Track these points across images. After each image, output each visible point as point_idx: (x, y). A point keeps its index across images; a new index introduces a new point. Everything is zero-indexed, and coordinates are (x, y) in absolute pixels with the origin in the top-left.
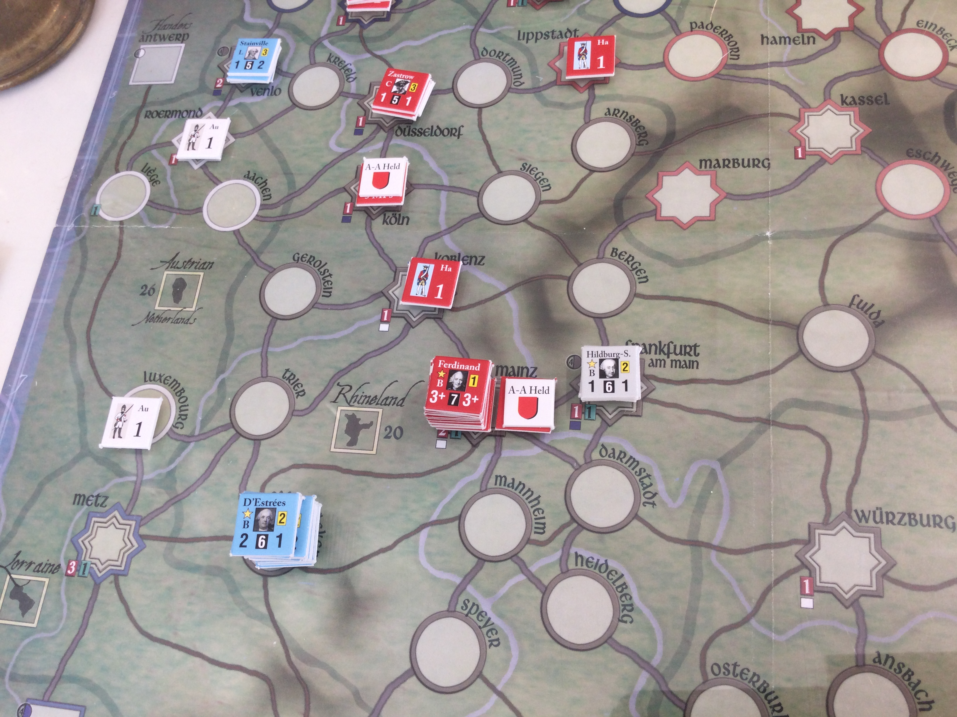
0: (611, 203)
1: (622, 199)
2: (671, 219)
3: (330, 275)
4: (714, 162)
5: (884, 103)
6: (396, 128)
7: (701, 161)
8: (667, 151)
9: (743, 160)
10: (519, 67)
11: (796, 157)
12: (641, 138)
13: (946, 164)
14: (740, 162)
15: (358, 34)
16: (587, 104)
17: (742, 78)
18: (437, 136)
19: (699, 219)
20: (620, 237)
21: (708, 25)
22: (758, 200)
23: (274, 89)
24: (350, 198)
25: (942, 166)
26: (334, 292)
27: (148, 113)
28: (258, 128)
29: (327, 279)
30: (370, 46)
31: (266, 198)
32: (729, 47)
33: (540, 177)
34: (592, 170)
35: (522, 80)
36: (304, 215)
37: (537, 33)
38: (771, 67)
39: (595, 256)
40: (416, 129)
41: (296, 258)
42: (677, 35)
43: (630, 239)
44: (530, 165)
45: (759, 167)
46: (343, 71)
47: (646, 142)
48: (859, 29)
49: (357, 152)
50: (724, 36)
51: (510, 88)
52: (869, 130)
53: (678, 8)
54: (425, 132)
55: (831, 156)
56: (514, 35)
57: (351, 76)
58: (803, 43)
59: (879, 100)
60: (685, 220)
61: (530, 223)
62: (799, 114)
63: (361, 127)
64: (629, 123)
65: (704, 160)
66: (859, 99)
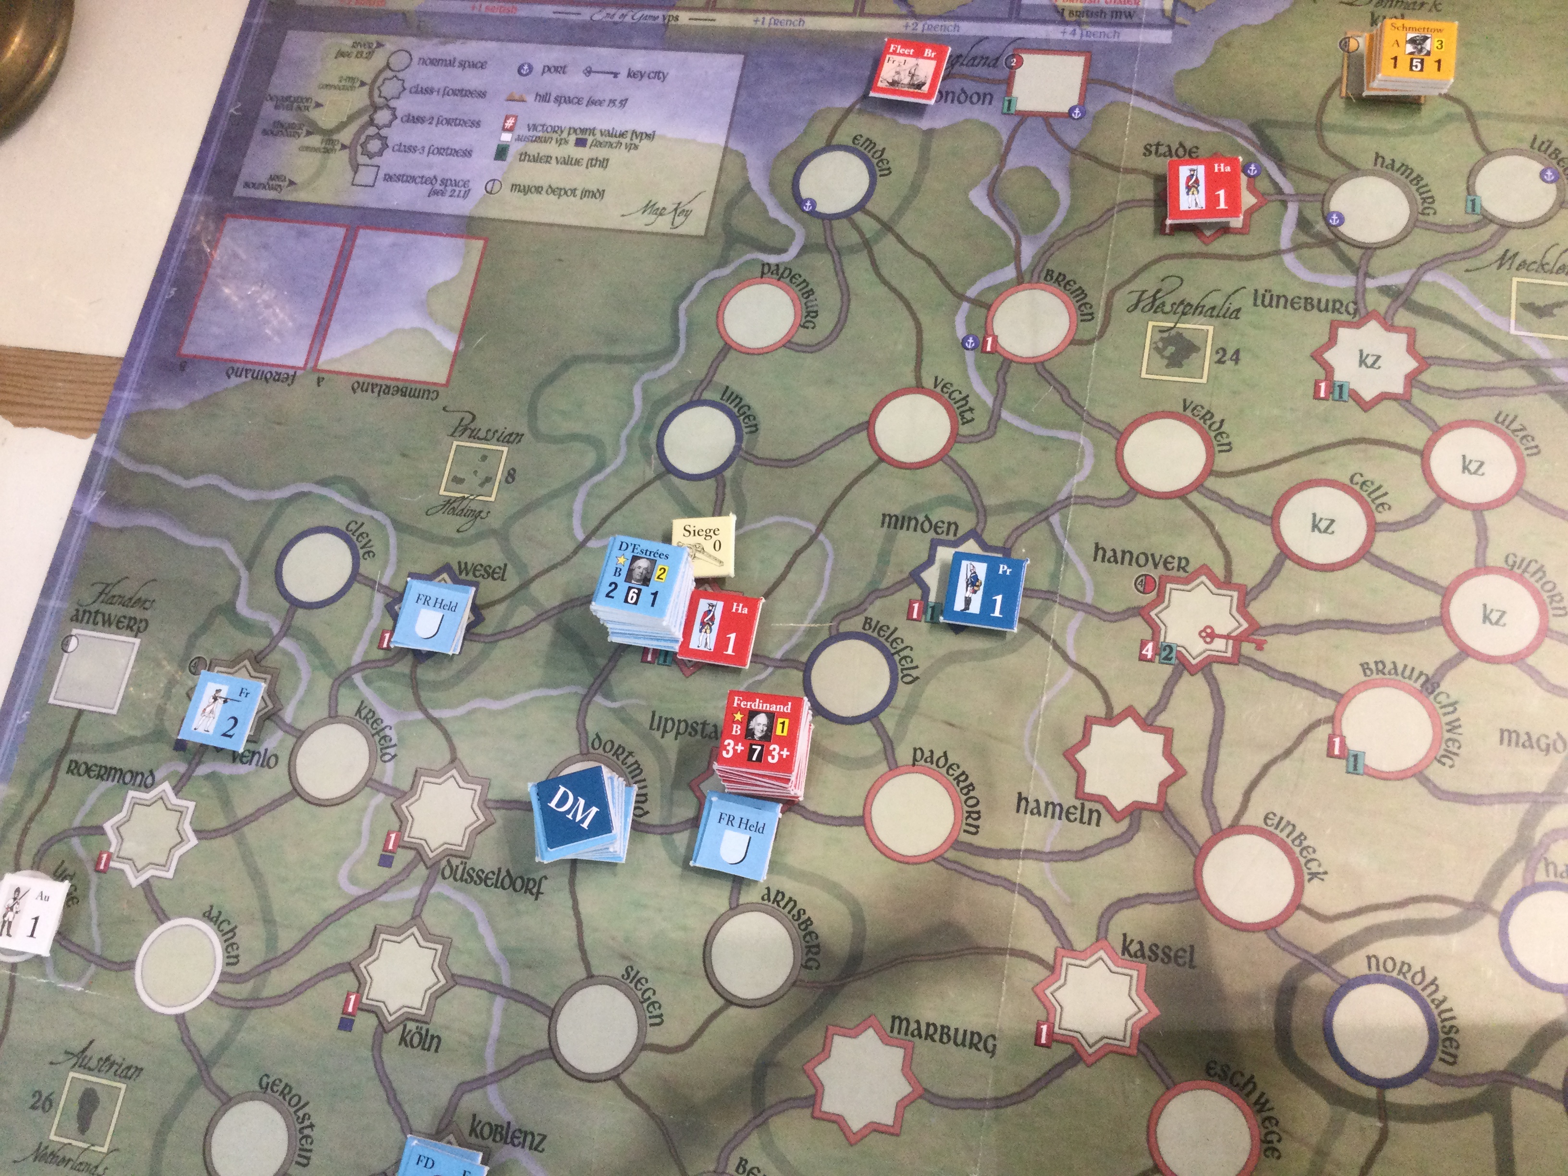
0: (750, 1070)
1: (767, 1065)
2: (833, 1118)
3: (311, 1126)
4: (913, 1026)
5: (1187, 966)
6: (444, 863)
7: (894, 1018)
8: (846, 989)
9: (957, 1030)
10: (644, 780)
11: (1037, 1043)
12: (811, 955)
13: (1263, 1100)
14: (952, 1033)
15: (407, 671)
17: (976, 871)
18: (504, 888)
19: (875, 1128)
20: (754, 1140)
21: (939, 759)
22: (967, 1111)
23: (268, 754)
24: (357, 984)
25: (1256, 1103)
26: (315, 1159)
27: (73, 765)
28: (234, 827)
29: (307, 1132)
30: (424, 695)
31: (230, 960)
32: (966, 809)
33: (649, 998)
34: (730, 1001)
35: (645, 807)
36: (283, 1004)
37: (679, 722)
38: (1023, 859)
39: (712, 1168)
40: (474, 871)
41: (264, 1084)
42: (891, 770)
43: (768, 1147)
44: (638, 972)
45: (978, 1050)
46: (377, 738)
47: (815, 964)
48: (1170, 811)
49: (381, 899)
50: (962, 785)
52: (1156, 1012)
53: (901, 716)
54: (487, 878)
55: (1090, 1051)
56: (645, 719)
57: (388, 751)
58: (1081, 821)
59: (1181, 957)
60: (856, 1124)
61: (622, 1087)
62: (1055, 960)
63: (390, 851)
64: (796, 923)
65: (899, 1018)
66: (1151, 950)
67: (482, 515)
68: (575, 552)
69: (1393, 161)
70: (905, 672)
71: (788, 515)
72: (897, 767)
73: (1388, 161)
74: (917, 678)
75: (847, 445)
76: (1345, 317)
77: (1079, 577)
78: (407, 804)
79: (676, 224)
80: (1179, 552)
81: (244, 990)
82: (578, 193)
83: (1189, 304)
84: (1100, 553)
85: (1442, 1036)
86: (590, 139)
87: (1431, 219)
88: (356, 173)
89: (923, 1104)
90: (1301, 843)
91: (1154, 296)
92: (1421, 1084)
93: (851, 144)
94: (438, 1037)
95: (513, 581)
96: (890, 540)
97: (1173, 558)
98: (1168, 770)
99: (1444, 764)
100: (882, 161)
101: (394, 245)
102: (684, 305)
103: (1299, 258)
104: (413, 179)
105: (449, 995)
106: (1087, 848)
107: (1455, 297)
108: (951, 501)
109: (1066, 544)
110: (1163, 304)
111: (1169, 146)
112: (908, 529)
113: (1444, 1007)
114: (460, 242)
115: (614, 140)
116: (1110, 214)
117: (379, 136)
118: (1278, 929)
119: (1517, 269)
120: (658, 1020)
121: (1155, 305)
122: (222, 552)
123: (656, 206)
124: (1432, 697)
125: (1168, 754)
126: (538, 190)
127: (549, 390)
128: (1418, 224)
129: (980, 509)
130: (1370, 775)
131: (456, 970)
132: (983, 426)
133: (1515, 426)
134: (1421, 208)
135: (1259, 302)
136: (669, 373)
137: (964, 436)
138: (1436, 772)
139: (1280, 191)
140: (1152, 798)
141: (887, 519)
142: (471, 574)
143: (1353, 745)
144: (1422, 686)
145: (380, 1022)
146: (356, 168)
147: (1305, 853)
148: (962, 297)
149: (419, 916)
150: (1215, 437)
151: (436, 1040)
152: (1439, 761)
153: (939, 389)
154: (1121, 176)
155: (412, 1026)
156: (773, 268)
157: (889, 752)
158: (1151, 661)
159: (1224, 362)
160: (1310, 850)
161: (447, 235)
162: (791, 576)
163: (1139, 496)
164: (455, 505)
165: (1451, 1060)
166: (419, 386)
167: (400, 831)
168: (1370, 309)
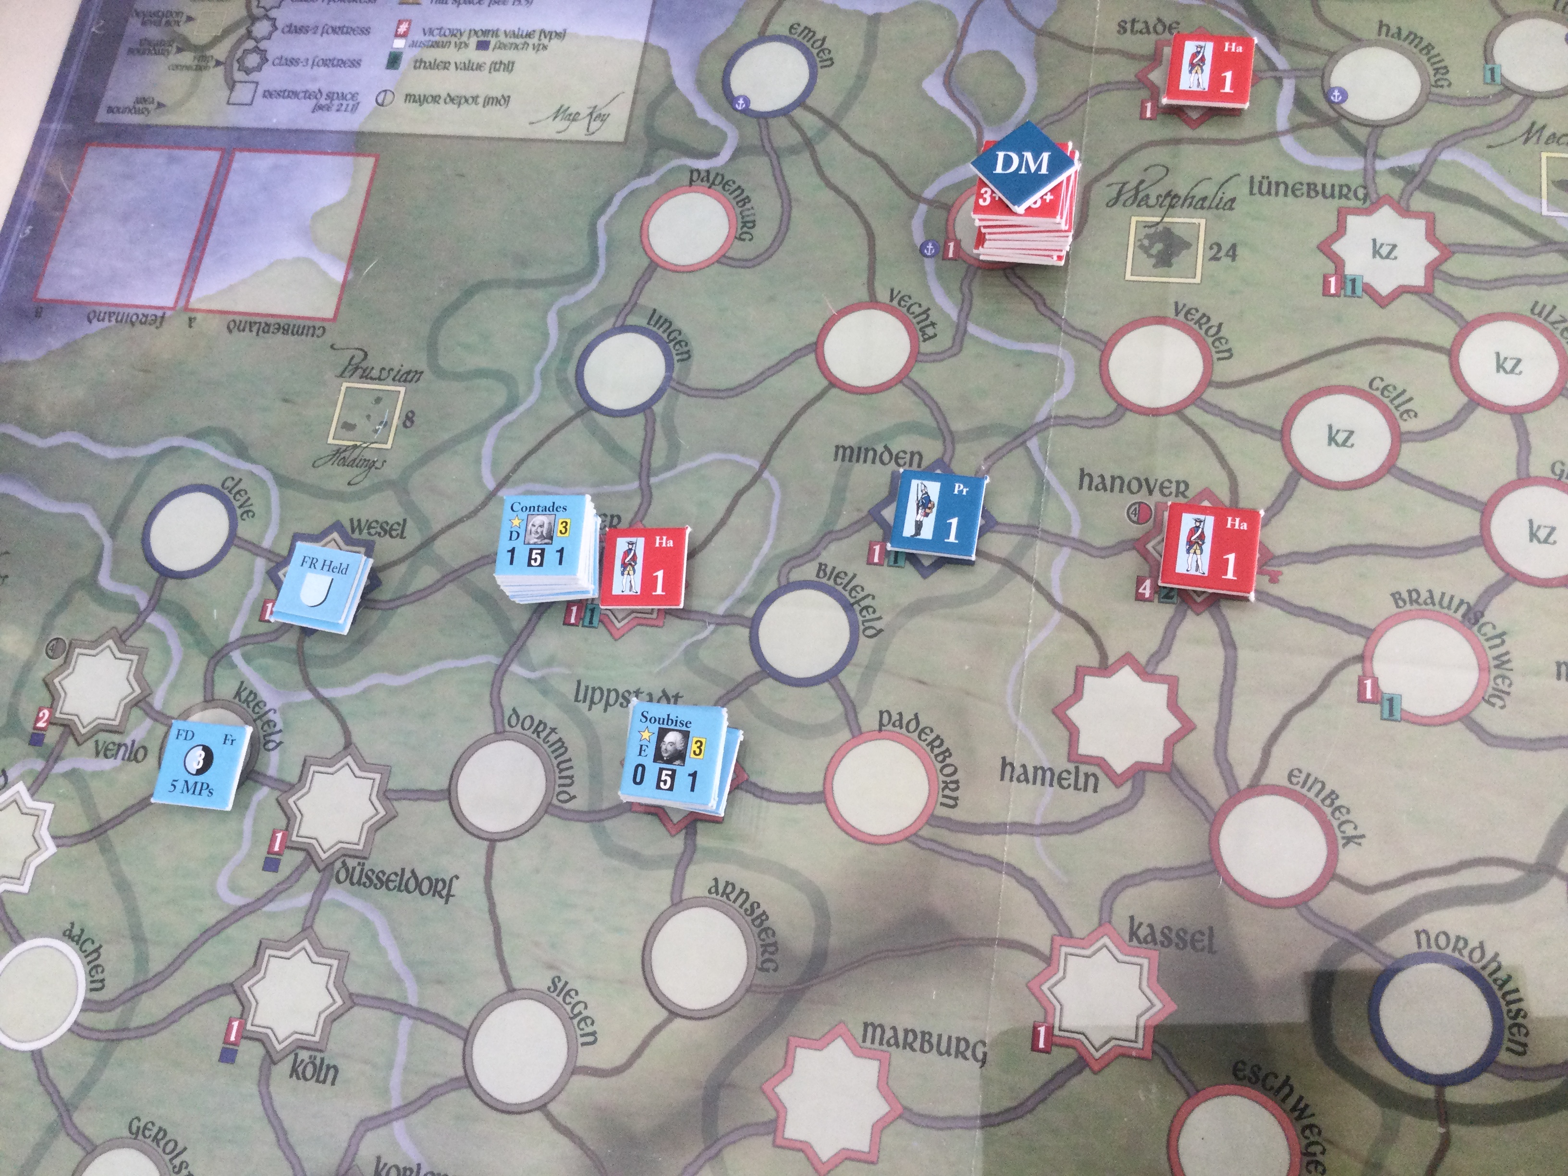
0: (700, 1093)
1: (720, 1086)
2: (799, 1145)
4: (889, 1033)
5: (1206, 950)
6: (338, 864)
7: (866, 1025)
8: (809, 993)
9: (940, 1036)
10: (570, 760)
11: (1035, 1048)
12: (767, 956)
13: (1302, 1105)
14: (934, 1040)
15: (293, 646)
16: (679, 863)
18: (409, 892)
19: (847, 1156)
21: (910, 721)
22: (958, 1132)
23: (136, 746)
24: (240, 1008)
25: (1294, 1109)
28: (99, 831)
30: (314, 673)
31: (95, 985)
32: (942, 778)
33: (580, 1013)
34: (674, 1012)
35: (572, 790)
36: (155, 1033)
37: (609, 691)
38: (1011, 833)
40: (373, 871)
41: (134, 1129)
42: (854, 737)
44: (566, 983)
45: (966, 1058)
46: (260, 723)
48: (1178, 771)
49: (266, 909)
50: (937, 751)
51: (550, 804)
52: (1173, 1007)
53: (863, 674)
54: (388, 880)
55: (1097, 1055)
56: (569, 689)
57: (273, 737)
58: (1076, 788)
59: (1198, 941)
60: (825, 1151)
61: (549, 1117)
62: (1052, 949)
63: (277, 853)
64: (749, 919)
65: (872, 1024)
66: (1162, 933)
67: (377, 465)
68: (484, 504)
69: (1399, 29)
70: (867, 624)
71: (730, 451)
72: (861, 733)
73: (1394, 30)
74: (881, 631)
75: (792, 371)
76: (1353, 203)
77: (1064, 509)
78: (294, 798)
79: (592, 129)
80: (1178, 474)
81: (107, 1020)
82: (481, 100)
83: (1176, 196)
84: (1086, 480)
85: (1508, 1022)
86: (493, 41)
87: (1445, 91)
88: (232, 88)
89: (901, 1125)
90: (1332, 803)
91: (1137, 188)
92: (1486, 1078)
93: (787, 33)
94: (335, 1068)
95: (414, 537)
96: (844, 474)
97: (1170, 481)
98: (1174, 725)
99: (1493, 705)
100: (823, 51)
101: (276, 167)
102: (602, 221)
103: (1299, 139)
104: (294, 94)
105: (346, 1017)
106: (1084, 819)
107: (1479, 177)
108: (913, 428)
109: (1047, 472)
110: (1147, 196)
111: (1146, 23)
112: (865, 461)
113: (1508, 987)
114: (348, 161)
115: (519, 41)
116: (1081, 100)
117: (256, 49)
118: (1311, 903)
119: (1546, 143)
120: (590, 1039)
121: (1139, 200)
122: (80, 518)
123: (569, 112)
124: (1475, 628)
125: (1173, 705)
126: (435, 99)
127: (450, 322)
128: (1430, 97)
129: (946, 433)
130: (1407, 721)
131: (354, 988)
132: (948, 344)
133: (1554, 317)
134: (1433, 79)
135: (1256, 190)
136: (589, 297)
137: (926, 354)
138: (1484, 714)
139: (1272, 67)
140: (1156, 757)
141: (841, 451)
142: (365, 531)
143: (1387, 687)
144: (1464, 616)
145: (268, 1052)
146: (231, 85)
147: (1337, 814)
148: (917, 198)
149: (311, 927)
150: (1213, 343)
151: (332, 1072)
152: (1488, 702)
153: (895, 303)
154: (1093, 56)
155: (304, 1055)
156: (703, 174)
157: (851, 716)
158: (1150, 600)
159: (1218, 259)
160: (1344, 811)
161: (333, 153)
162: (733, 520)
163: (1129, 414)
164: (347, 454)
165: (1520, 1049)
166: (302, 323)
167: (287, 830)
168: (1382, 193)
